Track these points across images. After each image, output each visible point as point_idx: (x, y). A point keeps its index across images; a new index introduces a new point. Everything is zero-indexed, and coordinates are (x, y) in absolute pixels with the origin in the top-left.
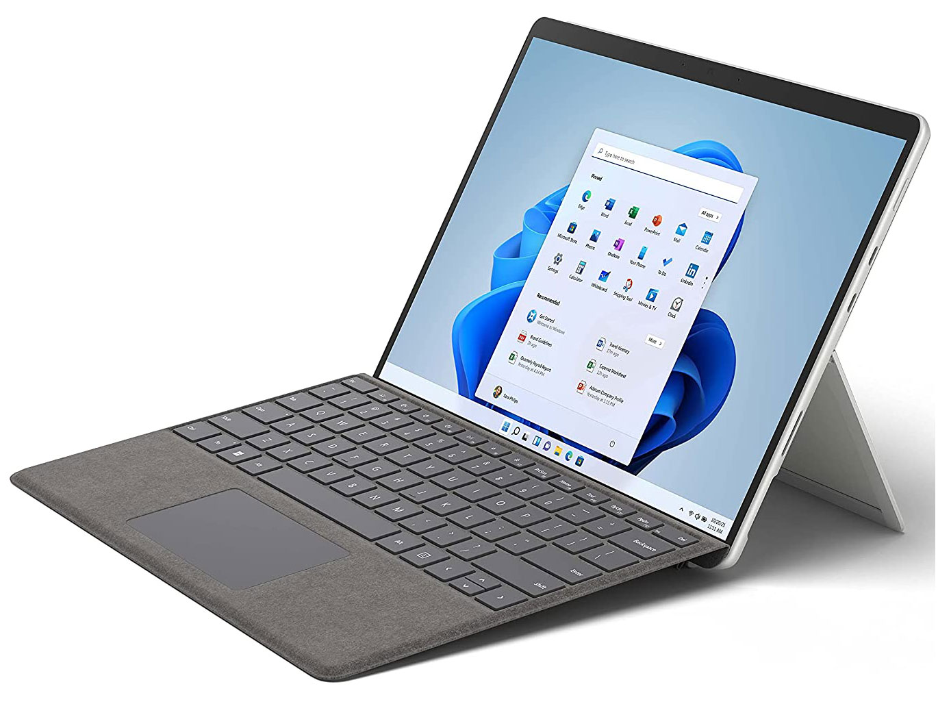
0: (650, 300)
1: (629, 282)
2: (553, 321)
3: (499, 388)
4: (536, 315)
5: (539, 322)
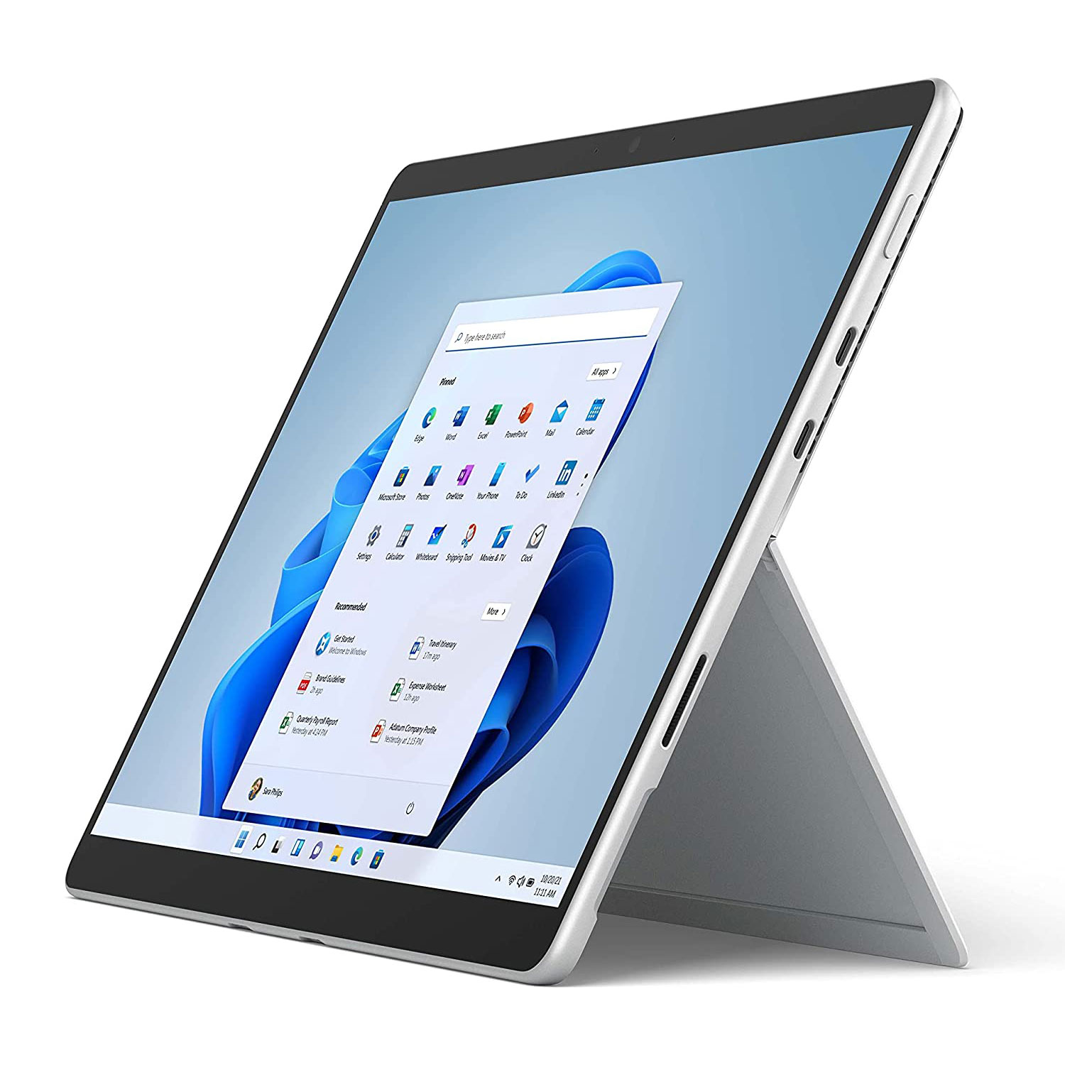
0: (498, 547)
1: (473, 529)
2: (351, 640)
3: (260, 781)
4: (328, 641)
5: (332, 650)
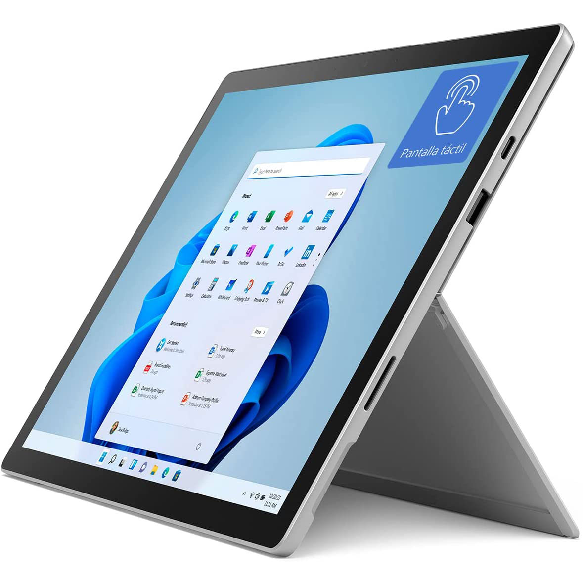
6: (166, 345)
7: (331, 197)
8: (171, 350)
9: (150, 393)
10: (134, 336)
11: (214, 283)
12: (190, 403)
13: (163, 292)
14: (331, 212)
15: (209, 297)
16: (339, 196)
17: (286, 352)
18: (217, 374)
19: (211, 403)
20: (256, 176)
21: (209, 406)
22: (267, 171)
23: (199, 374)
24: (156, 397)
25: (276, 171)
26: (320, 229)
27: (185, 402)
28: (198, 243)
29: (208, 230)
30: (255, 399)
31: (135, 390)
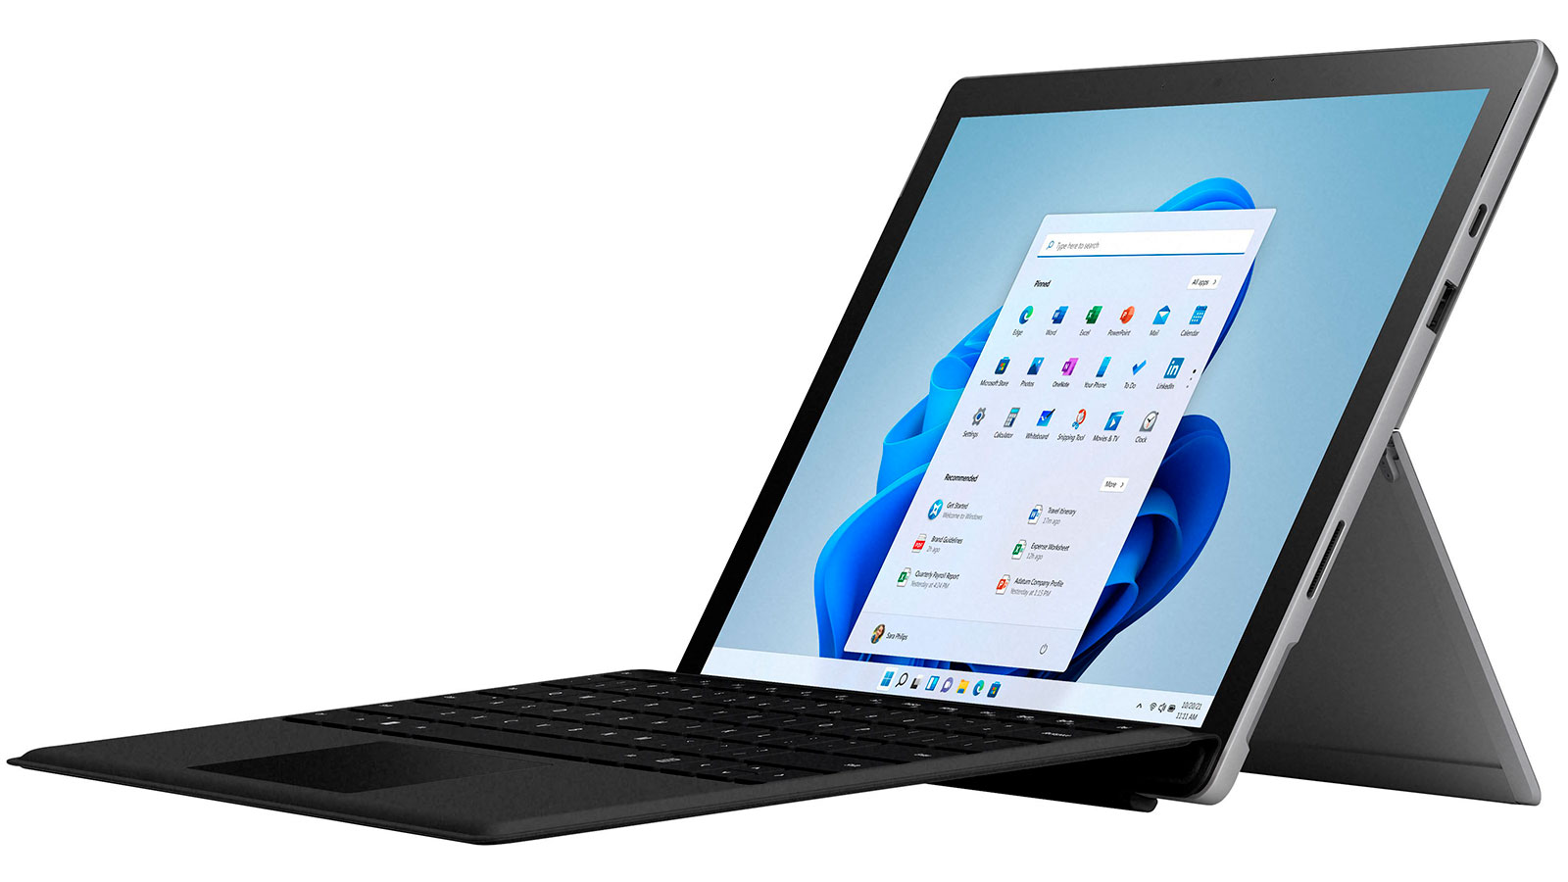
6: (945, 510)
7: (1197, 286)
8: (957, 516)
9: (933, 580)
10: (878, 499)
11: (1014, 416)
12: (1013, 591)
13: (918, 430)
14: (1203, 309)
15: (1008, 436)
16: (1210, 286)
17: (1166, 510)
18: (1051, 547)
19: (1051, 588)
20: (1053, 252)
21: (1047, 593)
22: (1071, 246)
23: (1018, 549)
24: (946, 585)
25: (1088, 246)
26: (1187, 334)
27: (1003, 590)
28: (967, 356)
29: (983, 334)
30: (1129, 578)
31: (903, 577)
